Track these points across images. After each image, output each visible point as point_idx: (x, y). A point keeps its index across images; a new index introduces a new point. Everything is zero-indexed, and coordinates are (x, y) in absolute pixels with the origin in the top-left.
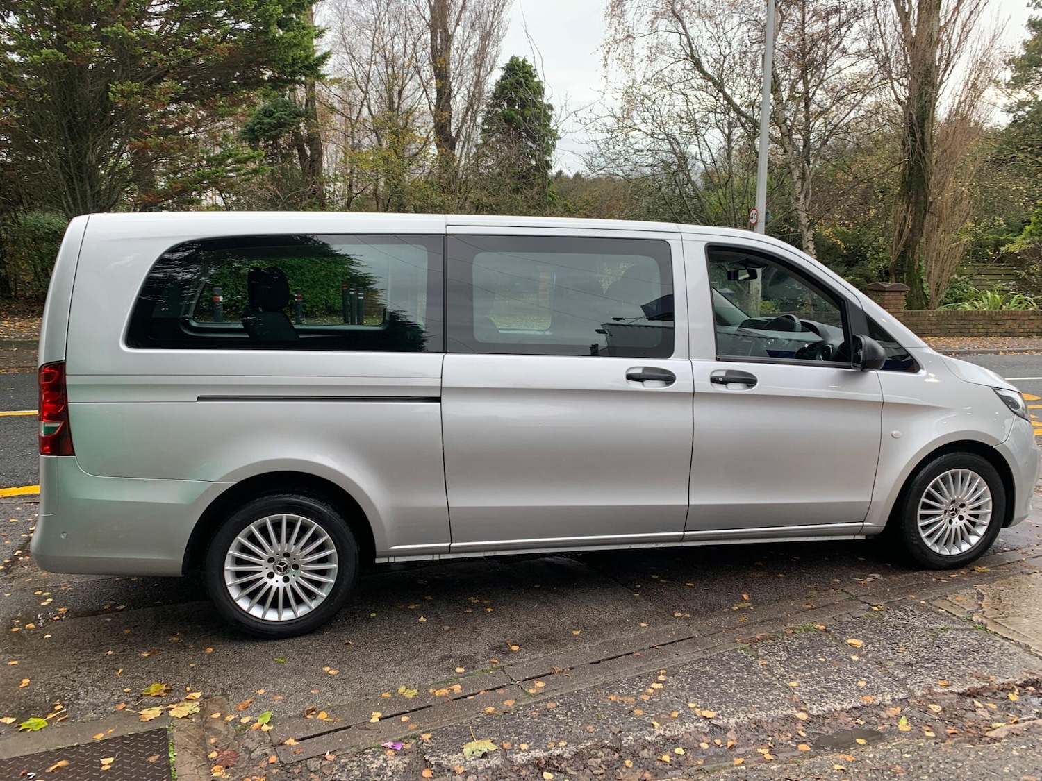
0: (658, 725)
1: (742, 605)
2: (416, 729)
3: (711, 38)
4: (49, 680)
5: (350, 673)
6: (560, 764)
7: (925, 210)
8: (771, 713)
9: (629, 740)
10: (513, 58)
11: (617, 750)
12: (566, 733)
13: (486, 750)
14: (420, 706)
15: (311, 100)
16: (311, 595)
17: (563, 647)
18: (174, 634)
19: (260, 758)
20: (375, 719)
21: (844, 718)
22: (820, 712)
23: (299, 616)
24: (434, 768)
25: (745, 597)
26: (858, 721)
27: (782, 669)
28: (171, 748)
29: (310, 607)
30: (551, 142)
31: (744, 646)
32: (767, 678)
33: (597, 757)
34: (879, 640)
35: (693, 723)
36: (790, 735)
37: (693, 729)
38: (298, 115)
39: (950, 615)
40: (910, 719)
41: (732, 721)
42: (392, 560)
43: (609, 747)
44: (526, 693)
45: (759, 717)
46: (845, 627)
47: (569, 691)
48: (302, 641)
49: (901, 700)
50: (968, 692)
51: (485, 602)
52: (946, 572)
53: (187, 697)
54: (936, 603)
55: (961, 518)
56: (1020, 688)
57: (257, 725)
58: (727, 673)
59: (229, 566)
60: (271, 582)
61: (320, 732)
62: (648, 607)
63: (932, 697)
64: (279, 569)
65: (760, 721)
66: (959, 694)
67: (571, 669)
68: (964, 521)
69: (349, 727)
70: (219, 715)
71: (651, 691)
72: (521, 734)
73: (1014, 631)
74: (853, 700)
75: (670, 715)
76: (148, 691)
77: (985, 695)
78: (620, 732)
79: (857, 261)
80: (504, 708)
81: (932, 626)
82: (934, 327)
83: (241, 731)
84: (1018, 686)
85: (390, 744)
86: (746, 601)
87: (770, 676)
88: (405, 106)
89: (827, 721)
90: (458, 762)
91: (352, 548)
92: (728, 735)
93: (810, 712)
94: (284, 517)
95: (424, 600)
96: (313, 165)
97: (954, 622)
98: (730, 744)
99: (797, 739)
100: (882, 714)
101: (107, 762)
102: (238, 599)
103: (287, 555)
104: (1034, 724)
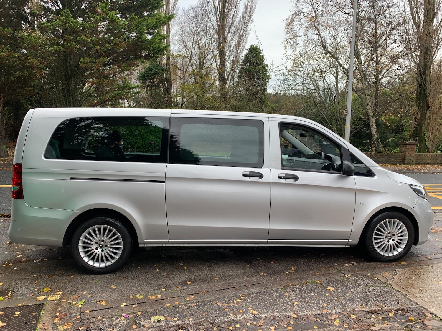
0: (232, 315)
1: (290, 272)
2: (137, 310)
3: (331, 36)
4: (10, 284)
5: (120, 288)
6: (187, 327)
7: (427, 109)
8: (281, 314)
9: (218, 320)
10: (252, 45)
11: (212, 323)
12: (194, 315)
13: (160, 320)
14: (142, 302)
15: (168, 64)
16: (112, 258)
17: (209, 283)
18: (61, 270)
19: (74, 316)
20: (123, 306)
21: (312, 318)
22: (302, 315)
23: (107, 265)
24: (138, 325)
25: (293, 268)
26: (318, 319)
27: (294, 297)
28: (42, 311)
29: (112, 262)
30: (267, 81)
31: (282, 287)
32: (286, 301)
33: (203, 326)
34: (341, 289)
35: (247, 315)
36: (286, 323)
37: (246, 318)
38: (163, 70)
39: (378, 280)
40: (340, 320)
41: (264, 316)
42: (146, 246)
43: (209, 322)
44: (185, 300)
45: (275, 315)
46: (329, 283)
47: (202, 300)
48: (108, 276)
49: (340, 312)
50: (371, 311)
51: (185, 265)
52: (386, 263)
53: (57, 293)
54: (375, 276)
55: (393, 240)
56: (395, 311)
57: (78, 304)
58: (270, 297)
59: (80, 244)
60: (96, 251)
61: (100, 309)
62: (250, 270)
63: (353, 312)
64: (100, 247)
65: (275, 317)
66: (366, 312)
67: (207, 292)
68: (395, 241)
69: (112, 308)
70: (66, 300)
71: (236, 302)
72: (176, 314)
73: (403, 288)
74: (318, 311)
75: (239, 312)
76: (44, 290)
77: (378, 313)
78: (216, 317)
79: (399, 131)
80: (174, 305)
81: (368, 285)
82: (430, 161)
83: (71, 306)
84: (394, 310)
85: (124, 315)
86: (293, 270)
87: (287, 300)
88: (206, 66)
89: (305, 318)
90: (147, 323)
91: (129, 239)
92: (260, 321)
93: (298, 315)
94: (102, 226)
95: (161, 263)
96: (168, 90)
97: (379, 283)
98: (259, 324)
99: (289, 324)
100: (330, 317)
101: (17, 314)
102: (84, 257)
103: (103, 241)
104: (394, 326)
